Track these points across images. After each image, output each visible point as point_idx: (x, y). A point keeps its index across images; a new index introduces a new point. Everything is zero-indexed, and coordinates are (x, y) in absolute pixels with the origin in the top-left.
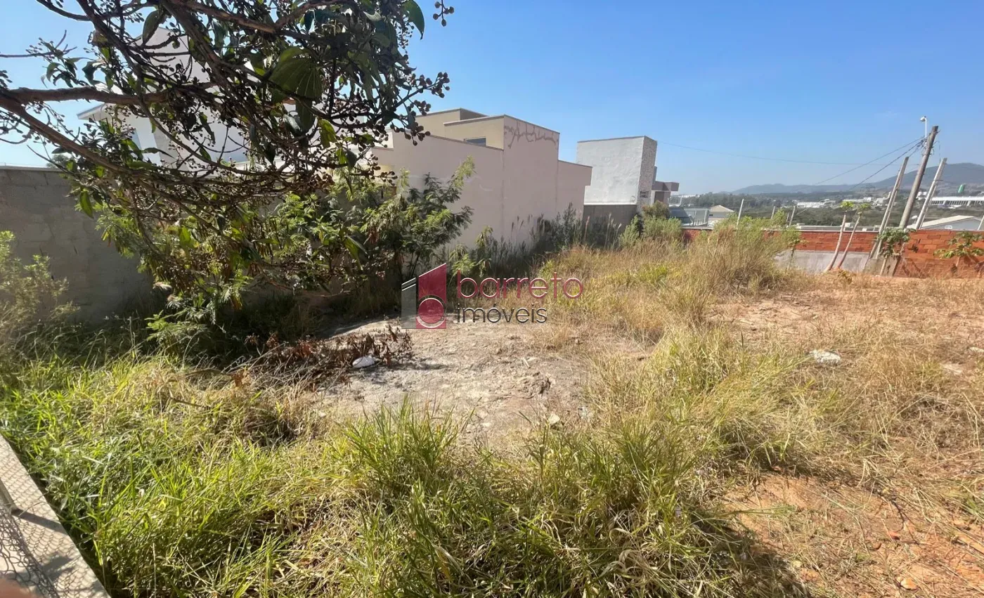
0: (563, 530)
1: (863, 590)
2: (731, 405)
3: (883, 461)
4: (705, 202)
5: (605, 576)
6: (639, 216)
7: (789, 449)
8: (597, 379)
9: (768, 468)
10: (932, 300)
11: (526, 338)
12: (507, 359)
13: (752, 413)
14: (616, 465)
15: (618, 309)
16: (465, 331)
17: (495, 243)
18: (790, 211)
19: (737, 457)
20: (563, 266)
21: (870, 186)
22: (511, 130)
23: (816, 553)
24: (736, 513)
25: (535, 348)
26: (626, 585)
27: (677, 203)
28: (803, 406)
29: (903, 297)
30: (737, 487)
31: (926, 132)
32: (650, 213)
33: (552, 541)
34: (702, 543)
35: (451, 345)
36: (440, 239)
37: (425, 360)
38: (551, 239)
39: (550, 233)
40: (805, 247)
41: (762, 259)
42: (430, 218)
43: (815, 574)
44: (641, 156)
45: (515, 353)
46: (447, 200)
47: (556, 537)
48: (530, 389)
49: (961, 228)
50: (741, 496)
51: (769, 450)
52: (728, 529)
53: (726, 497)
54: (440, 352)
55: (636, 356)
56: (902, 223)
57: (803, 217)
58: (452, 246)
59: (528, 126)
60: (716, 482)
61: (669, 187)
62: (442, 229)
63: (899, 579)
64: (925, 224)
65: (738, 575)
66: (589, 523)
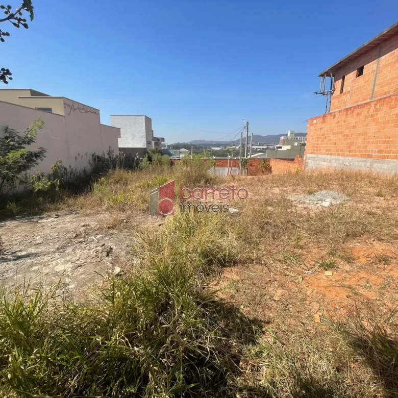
0: (132, 339)
1: (265, 308)
2: (203, 240)
3: (260, 250)
4: (177, 147)
5: (160, 357)
6: (148, 153)
7: (229, 254)
8: (140, 240)
9: (223, 266)
10: (260, 184)
11: (93, 224)
12: (81, 240)
13: (212, 241)
14: (156, 287)
15: (145, 201)
16: (48, 226)
17: (65, 169)
18: (210, 151)
19: (210, 265)
20: (111, 180)
21: (234, 142)
22: (69, 105)
23: (247, 299)
24: (215, 292)
25: (100, 229)
26: (172, 356)
27: (165, 147)
28: (230, 234)
29: (251, 184)
30: (213, 279)
31: (245, 124)
32: (153, 152)
33: (126, 349)
34: (204, 315)
35: (38, 238)
36: (22, 168)
37: (15, 252)
38: (102, 165)
39: (101, 163)
40: (218, 166)
41: (203, 172)
42: (10, 155)
43: (249, 309)
44: (144, 124)
45: (87, 235)
46: (25, 143)
47: (128, 345)
48: (100, 255)
49: (262, 157)
50: (215, 282)
51: (222, 257)
52: (213, 302)
53: (210, 286)
54: (29, 245)
55: (157, 224)
56: (245, 156)
57: (215, 153)
58: (33, 172)
59: (80, 105)
60: (205, 279)
61: (160, 140)
62: (23, 162)
63: (274, 298)
64: (252, 156)
65: (222, 324)
66: (146, 328)
